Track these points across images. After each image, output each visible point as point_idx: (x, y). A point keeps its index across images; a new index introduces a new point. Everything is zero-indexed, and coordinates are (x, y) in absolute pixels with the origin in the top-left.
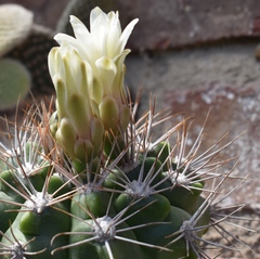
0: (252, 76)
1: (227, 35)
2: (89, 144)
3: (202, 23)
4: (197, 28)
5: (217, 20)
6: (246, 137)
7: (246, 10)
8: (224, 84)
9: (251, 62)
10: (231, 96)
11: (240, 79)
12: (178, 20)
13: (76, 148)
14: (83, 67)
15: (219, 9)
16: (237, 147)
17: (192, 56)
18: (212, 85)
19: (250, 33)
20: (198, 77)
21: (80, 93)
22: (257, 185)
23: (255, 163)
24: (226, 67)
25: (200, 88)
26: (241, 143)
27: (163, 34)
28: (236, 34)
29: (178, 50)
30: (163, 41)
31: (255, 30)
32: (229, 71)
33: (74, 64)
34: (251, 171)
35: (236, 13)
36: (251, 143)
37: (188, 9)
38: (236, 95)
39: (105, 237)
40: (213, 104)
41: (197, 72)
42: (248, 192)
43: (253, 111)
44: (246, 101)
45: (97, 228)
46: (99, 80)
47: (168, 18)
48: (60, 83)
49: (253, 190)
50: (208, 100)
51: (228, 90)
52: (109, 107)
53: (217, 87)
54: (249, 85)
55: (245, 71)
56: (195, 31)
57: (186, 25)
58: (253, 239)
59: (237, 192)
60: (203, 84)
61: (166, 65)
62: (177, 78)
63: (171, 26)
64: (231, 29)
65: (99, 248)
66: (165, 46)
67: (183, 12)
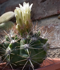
0: (57, 22)
1: (52, 14)
2: (23, 29)
3: (47, 13)
4: (46, 14)
5: (50, 12)
6: (57, 34)
7: (56, 9)
8: (52, 24)
9: (57, 19)
10: (53, 26)
11: (55, 23)
12: (43, 13)
13: (20, 30)
14: (21, 13)
15: (51, 10)
16: (55, 36)
17: (46, 20)
18: (50, 24)
19: (57, 13)
20: (47, 23)
21: (21, 18)
22: (59, 43)
23: (59, 39)
24: (52, 21)
25: (47, 25)
26: (56, 35)
27: (40, 16)
28: (54, 14)
29: (43, 19)
30: (40, 17)
31: (58, 13)
32: (53, 21)
33: (19, 12)
34: (58, 40)
35: (54, 10)
36: (58, 35)
37: (45, 11)
38: (54, 26)
39: (27, 48)
40: (50, 28)
41: (47, 22)
42: (57, 44)
43: (58, 28)
44: (56, 27)
45: (25, 46)
46: (25, 17)
47: (41, 13)
48: (17, 16)
49: (58, 44)
50: (49, 27)
51: (53, 25)
52: (27, 22)
53: (51, 25)
54: (57, 24)
55: (56, 21)
56: (46, 15)
57: (44, 14)
58: (59, 54)
59: (55, 45)
60: (48, 25)
61: (41, 22)
62: (43, 24)
63: (42, 14)
64: (53, 13)
65: (25, 50)
66: (40, 18)
67: (44, 11)
